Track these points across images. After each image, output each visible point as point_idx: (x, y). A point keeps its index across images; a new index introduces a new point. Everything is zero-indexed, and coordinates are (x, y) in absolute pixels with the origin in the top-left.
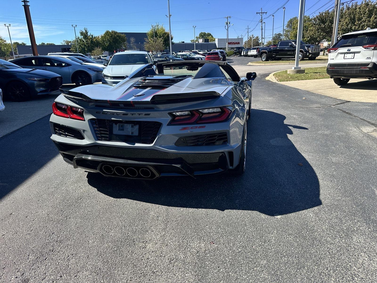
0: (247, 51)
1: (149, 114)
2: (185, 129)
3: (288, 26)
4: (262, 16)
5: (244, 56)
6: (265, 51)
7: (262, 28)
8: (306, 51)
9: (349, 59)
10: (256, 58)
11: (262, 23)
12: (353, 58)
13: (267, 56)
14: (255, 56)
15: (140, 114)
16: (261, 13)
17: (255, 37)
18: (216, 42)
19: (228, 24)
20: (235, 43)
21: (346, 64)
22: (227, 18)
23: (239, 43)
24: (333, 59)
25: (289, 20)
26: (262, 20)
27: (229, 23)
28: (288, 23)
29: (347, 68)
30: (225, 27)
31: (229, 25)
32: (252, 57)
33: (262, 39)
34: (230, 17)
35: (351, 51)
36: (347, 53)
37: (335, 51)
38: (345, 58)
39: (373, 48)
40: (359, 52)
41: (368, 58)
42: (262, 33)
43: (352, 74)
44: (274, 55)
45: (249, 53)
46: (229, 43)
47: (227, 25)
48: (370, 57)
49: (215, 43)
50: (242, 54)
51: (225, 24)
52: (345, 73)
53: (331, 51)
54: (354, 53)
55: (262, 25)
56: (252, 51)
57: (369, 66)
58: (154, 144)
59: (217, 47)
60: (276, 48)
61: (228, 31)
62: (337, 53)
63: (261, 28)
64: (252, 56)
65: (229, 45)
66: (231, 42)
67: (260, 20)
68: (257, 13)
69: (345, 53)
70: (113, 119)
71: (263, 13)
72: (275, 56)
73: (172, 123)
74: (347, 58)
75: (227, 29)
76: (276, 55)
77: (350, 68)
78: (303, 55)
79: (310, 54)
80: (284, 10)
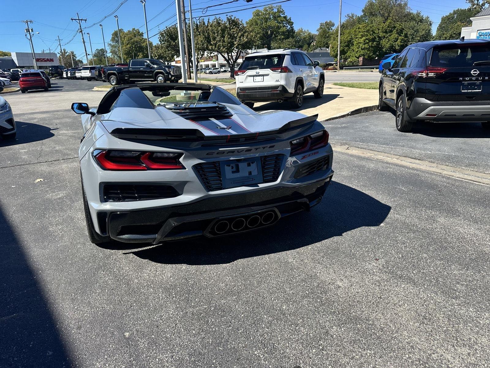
0: (72, 72)
1: (273, 146)
2: (304, 157)
3: (113, 39)
4: (80, 24)
5: (68, 78)
6: (112, 72)
7: (84, 41)
8: (167, 73)
9: (259, 83)
10: (90, 81)
11: (82, 34)
12: (262, 80)
13: (117, 78)
14: (89, 79)
15: (264, 148)
16: (78, 20)
17: (68, 52)
18: (14, 57)
19: (29, 31)
20: (45, 60)
21: (257, 87)
22: (27, 22)
23: (52, 60)
24: (242, 82)
25: (113, 32)
26: (81, 29)
27: (32, 30)
28: (113, 36)
29: (258, 92)
30: (26, 35)
31: (32, 33)
32: (85, 79)
33: (87, 55)
34: (31, 22)
35: (259, 74)
36: (256, 76)
37: (243, 73)
38: (254, 81)
39: (280, 70)
40: (267, 75)
41: (277, 81)
42: (85, 47)
43: (264, 97)
44: (126, 77)
45: (78, 75)
46: (38, 60)
47: (29, 33)
48: (278, 80)
49: (13, 60)
50: (65, 76)
51: (26, 31)
52: (258, 97)
53: (239, 73)
54: (263, 75)
55: (83, 36)
56: (82, 71)
57: (279, 89)
58: (281, 181)
59: (18, 66)
60: (128, 68)
61: (31, 41)
62: (245, 76)
63: (82, 40)
64: (82, 78)
65: (37, 62)
66: (39, 58)
67: (79, 29)
68: (72, 19)
69: (254, 76)
70: (232, 159)
71: (82, 20)
72: (128, 79)
73: (294, 153)
74: (256, 81)
75: (29, 38)
76: (130, 77)
77: (262, 92)
78: (165, 77)
79: (172, 76)
80: (116, 19)
